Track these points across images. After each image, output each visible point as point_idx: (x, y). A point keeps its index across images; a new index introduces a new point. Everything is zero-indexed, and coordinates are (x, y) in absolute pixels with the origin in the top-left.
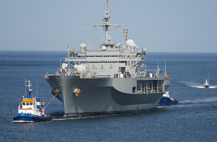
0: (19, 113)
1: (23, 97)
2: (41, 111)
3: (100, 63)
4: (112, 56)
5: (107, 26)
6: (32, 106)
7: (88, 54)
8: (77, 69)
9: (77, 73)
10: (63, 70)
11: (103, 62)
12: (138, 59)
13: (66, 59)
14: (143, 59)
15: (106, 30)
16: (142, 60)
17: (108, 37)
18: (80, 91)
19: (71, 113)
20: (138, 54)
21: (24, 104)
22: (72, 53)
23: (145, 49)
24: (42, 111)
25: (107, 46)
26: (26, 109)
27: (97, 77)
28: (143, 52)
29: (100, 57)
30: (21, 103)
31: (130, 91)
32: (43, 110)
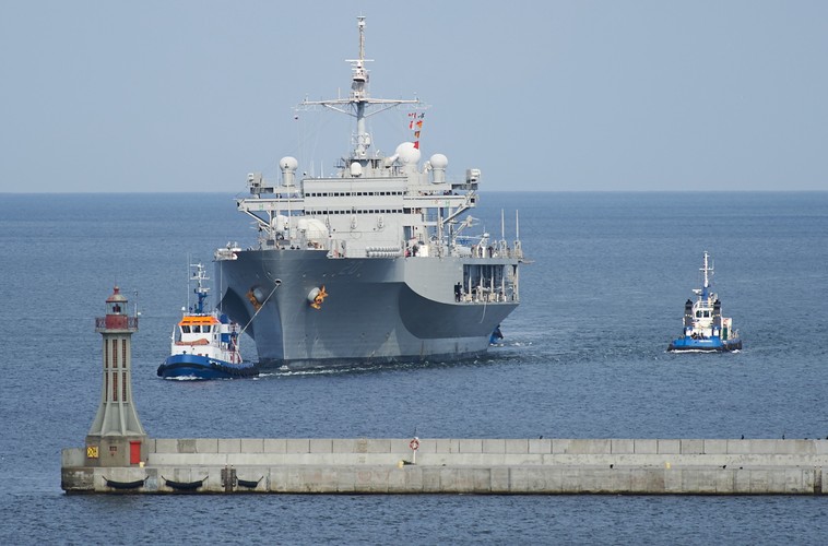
0: (173, 354)
1: (184, 309)
2: (231, 349)
3: (346, 215)
4: (382, 194)
5: (361, 104)
6: (209, 336)
7: (309, 187)
8: (307, 233)
9: (310, 245)
10: (278, 234)
11: (354, 212)
12: (459, 202)
13: (242, 204)
14: (473, 200)
15: (359, 116)
16: (472, 205)
17: (364, 136)
18: (326, 295)
19: (298, 360)
20: (454, 186)
21: (187, 330)
22: (257, 185)
23: (475, 173)
24: (234, 349)
25: (363, 162)
26: (192, 344)
27: (371, 253)
28: (468, 181)
29: (345, 197)
30: (177, 327)
31: (447, 298)
32: (237, 347)
